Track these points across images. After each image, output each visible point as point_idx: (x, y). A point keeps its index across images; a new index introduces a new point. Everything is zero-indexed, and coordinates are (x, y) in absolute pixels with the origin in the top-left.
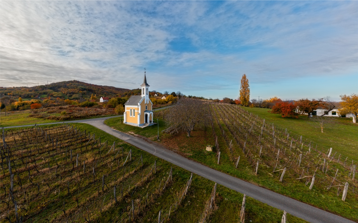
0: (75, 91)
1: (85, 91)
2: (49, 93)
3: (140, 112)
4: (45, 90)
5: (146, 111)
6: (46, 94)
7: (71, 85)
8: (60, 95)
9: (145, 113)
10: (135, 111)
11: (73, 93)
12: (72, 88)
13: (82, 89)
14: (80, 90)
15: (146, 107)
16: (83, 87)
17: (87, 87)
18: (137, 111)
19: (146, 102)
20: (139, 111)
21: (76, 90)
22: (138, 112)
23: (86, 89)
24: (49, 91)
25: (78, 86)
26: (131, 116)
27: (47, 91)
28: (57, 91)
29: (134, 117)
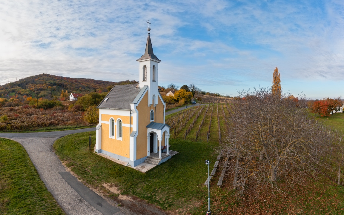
0: (43, 87)
1: (55, 87)
2: (17, 90)
3: (135, 127)
4: (14, 87)
5: (151, 125)
6: (14, 92)
7: (39, 80)
8: (27, 93)
9: (150, 130)
10: (123, 125)
11: (41, 90)
12: (40, 83)
13: (51, 83)
14: (49, 85)
15: (152, 114)
16: (52, 81)
17: (57, 82)
18: (128, 125)
19: (150, 102)
20: (132, 126)
21: (45, 86)
22: (131, 128)
23: (55, 84)
24: (17, 88)
25: (47, 81)
26: (113, 137)
27: (16, 88)
28: (25, 88)
29: (121, 139)
